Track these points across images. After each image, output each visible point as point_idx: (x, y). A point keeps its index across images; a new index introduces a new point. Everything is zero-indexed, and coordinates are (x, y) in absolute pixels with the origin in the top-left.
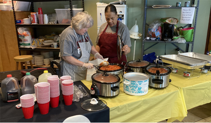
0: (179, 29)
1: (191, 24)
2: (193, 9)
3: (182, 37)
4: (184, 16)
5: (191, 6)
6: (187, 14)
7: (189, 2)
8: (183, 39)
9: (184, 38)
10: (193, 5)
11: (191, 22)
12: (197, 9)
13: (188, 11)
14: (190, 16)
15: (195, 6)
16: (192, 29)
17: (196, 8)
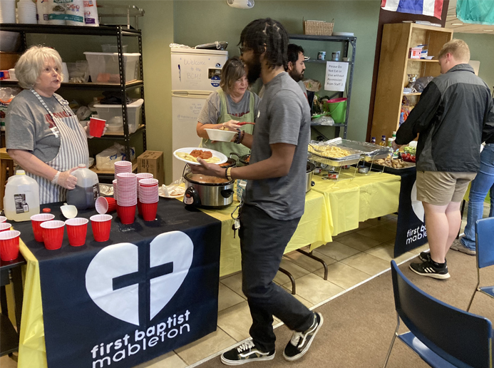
0: (323, 100)
1: (342, 92)
2: (346, 66)
3: (327, 115)
4: (330, 77)
5: (343, 61)
6: (336, 74)
7: (339, 52)
8: (329, 118)
9: (330, 116)
10: (345, 59)
11: (342, 89)
12: (352, 65)
13: (337, 69)
14: (340, 78)
15: (348, 60)
16: (344, 101)
17: (350, 63)
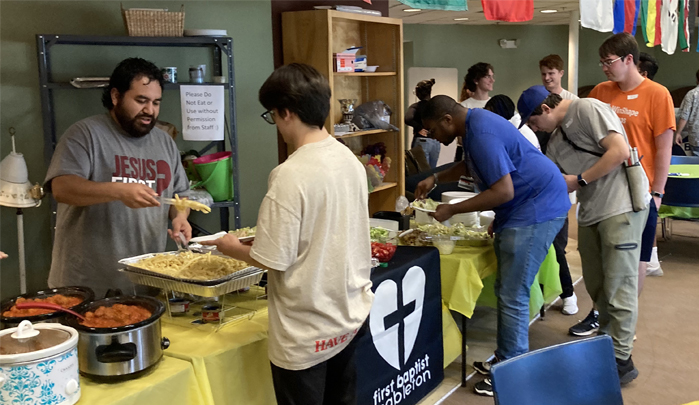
0: (187, 159)
4: (192, 116)
5: (212, 83)
6: (202, 107)
7: (203, 66)
10: (216, 79)
12: (232, 90)
13: (202, 99)
14: (211, 115)
15: (223, 81)
16: (226, 159)
17: (227, 86)
